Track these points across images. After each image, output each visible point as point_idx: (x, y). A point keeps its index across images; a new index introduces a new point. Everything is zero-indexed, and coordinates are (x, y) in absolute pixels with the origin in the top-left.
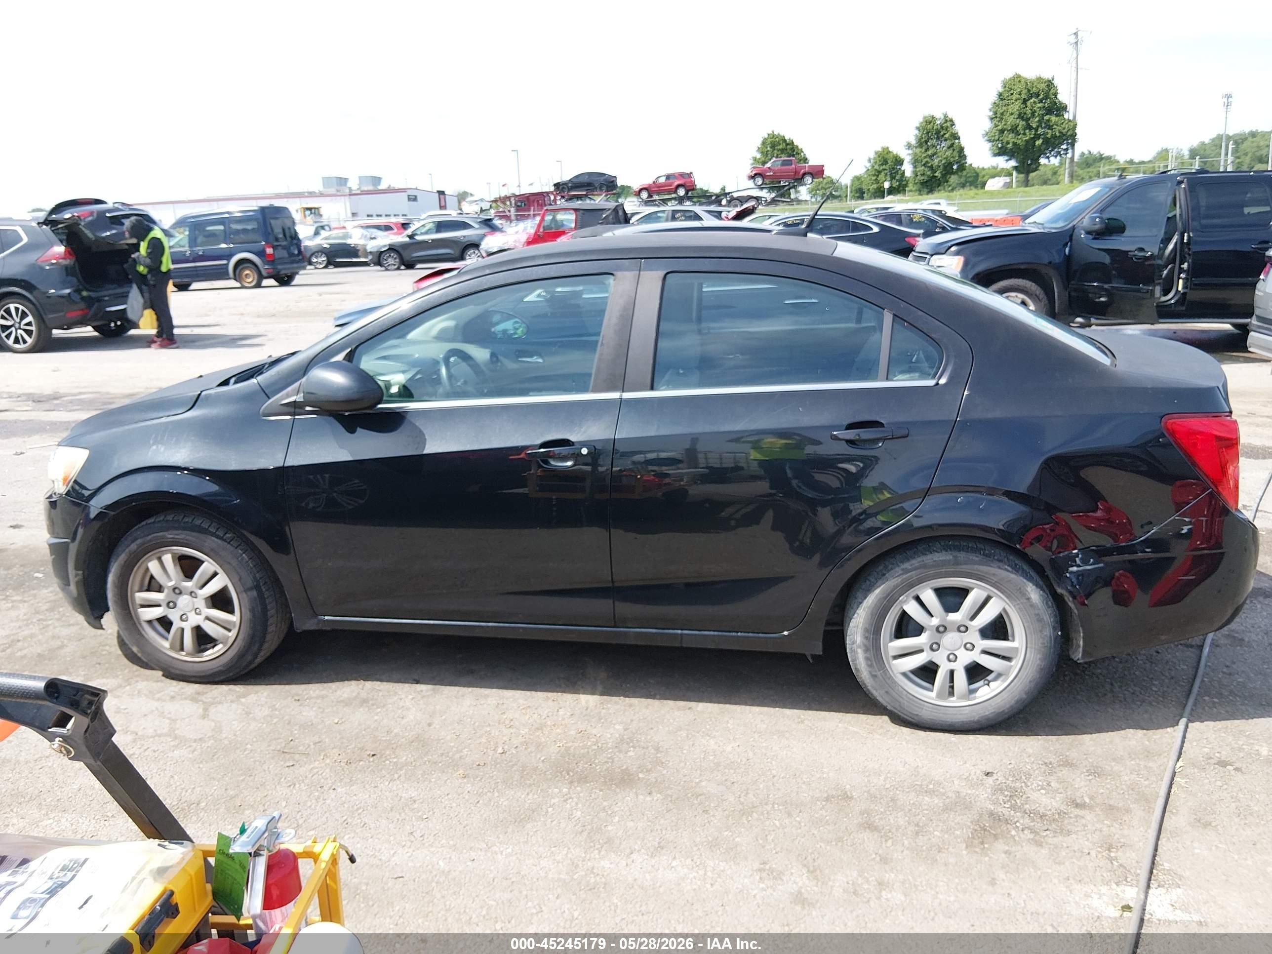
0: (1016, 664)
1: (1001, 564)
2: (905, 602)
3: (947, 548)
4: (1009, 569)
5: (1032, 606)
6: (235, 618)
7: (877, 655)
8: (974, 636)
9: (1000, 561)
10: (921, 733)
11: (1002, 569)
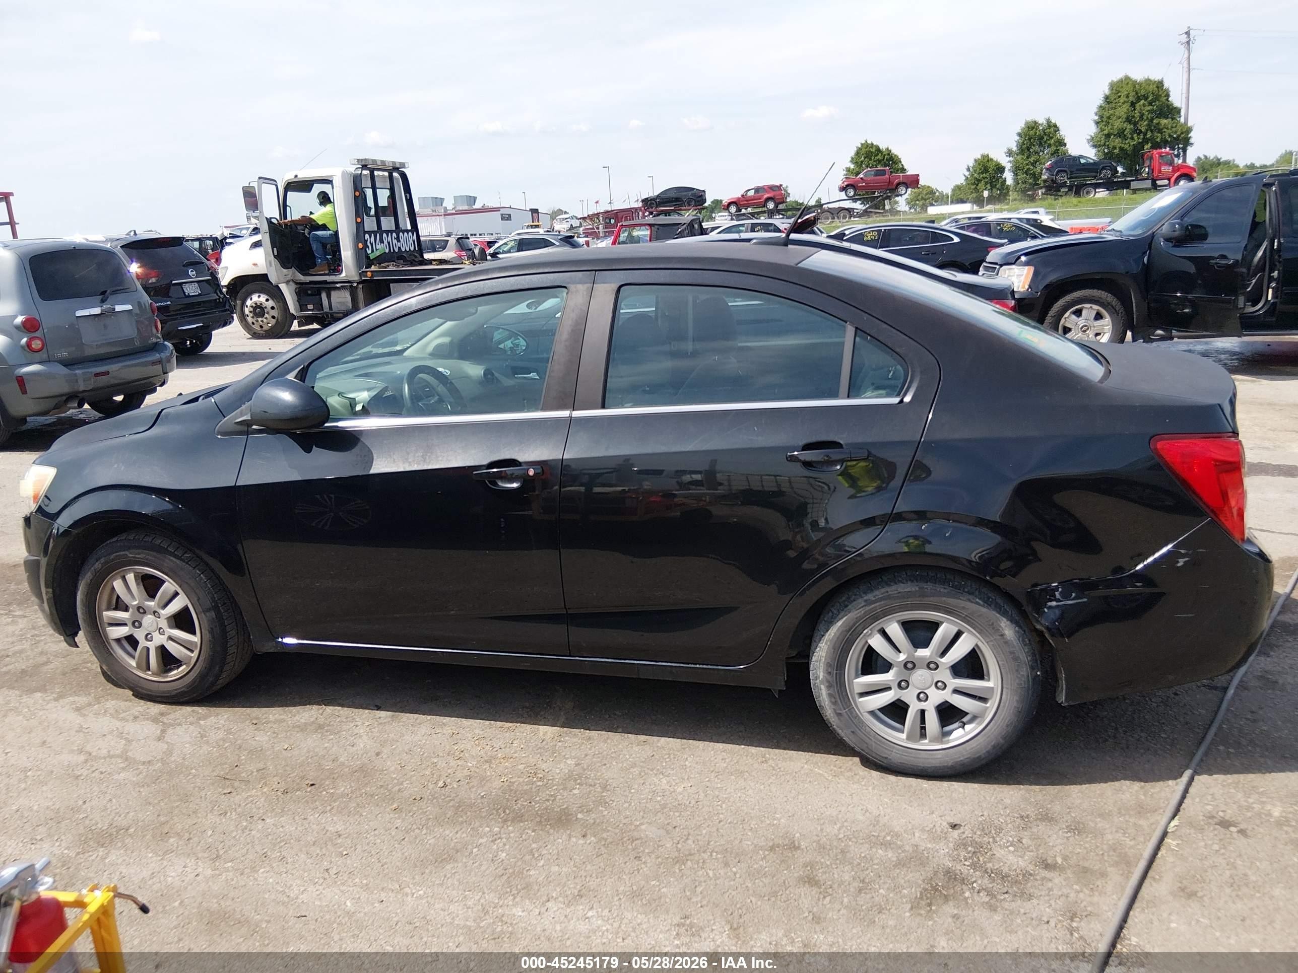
0: (992, 706)
1: (971, 597)
2: (870, 635)
3: (913, 579)
4: (981, 602)
5: (1006, 643)
6: (196, 639)
7: (842, 693)
8: (944, 674)
9: (970, 593)
10: (892, 778)
11: (972, 602)
